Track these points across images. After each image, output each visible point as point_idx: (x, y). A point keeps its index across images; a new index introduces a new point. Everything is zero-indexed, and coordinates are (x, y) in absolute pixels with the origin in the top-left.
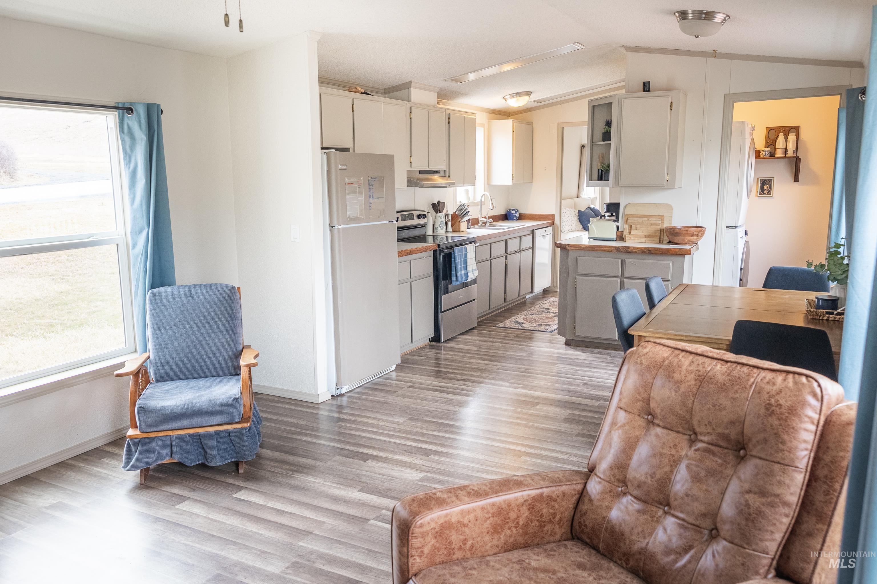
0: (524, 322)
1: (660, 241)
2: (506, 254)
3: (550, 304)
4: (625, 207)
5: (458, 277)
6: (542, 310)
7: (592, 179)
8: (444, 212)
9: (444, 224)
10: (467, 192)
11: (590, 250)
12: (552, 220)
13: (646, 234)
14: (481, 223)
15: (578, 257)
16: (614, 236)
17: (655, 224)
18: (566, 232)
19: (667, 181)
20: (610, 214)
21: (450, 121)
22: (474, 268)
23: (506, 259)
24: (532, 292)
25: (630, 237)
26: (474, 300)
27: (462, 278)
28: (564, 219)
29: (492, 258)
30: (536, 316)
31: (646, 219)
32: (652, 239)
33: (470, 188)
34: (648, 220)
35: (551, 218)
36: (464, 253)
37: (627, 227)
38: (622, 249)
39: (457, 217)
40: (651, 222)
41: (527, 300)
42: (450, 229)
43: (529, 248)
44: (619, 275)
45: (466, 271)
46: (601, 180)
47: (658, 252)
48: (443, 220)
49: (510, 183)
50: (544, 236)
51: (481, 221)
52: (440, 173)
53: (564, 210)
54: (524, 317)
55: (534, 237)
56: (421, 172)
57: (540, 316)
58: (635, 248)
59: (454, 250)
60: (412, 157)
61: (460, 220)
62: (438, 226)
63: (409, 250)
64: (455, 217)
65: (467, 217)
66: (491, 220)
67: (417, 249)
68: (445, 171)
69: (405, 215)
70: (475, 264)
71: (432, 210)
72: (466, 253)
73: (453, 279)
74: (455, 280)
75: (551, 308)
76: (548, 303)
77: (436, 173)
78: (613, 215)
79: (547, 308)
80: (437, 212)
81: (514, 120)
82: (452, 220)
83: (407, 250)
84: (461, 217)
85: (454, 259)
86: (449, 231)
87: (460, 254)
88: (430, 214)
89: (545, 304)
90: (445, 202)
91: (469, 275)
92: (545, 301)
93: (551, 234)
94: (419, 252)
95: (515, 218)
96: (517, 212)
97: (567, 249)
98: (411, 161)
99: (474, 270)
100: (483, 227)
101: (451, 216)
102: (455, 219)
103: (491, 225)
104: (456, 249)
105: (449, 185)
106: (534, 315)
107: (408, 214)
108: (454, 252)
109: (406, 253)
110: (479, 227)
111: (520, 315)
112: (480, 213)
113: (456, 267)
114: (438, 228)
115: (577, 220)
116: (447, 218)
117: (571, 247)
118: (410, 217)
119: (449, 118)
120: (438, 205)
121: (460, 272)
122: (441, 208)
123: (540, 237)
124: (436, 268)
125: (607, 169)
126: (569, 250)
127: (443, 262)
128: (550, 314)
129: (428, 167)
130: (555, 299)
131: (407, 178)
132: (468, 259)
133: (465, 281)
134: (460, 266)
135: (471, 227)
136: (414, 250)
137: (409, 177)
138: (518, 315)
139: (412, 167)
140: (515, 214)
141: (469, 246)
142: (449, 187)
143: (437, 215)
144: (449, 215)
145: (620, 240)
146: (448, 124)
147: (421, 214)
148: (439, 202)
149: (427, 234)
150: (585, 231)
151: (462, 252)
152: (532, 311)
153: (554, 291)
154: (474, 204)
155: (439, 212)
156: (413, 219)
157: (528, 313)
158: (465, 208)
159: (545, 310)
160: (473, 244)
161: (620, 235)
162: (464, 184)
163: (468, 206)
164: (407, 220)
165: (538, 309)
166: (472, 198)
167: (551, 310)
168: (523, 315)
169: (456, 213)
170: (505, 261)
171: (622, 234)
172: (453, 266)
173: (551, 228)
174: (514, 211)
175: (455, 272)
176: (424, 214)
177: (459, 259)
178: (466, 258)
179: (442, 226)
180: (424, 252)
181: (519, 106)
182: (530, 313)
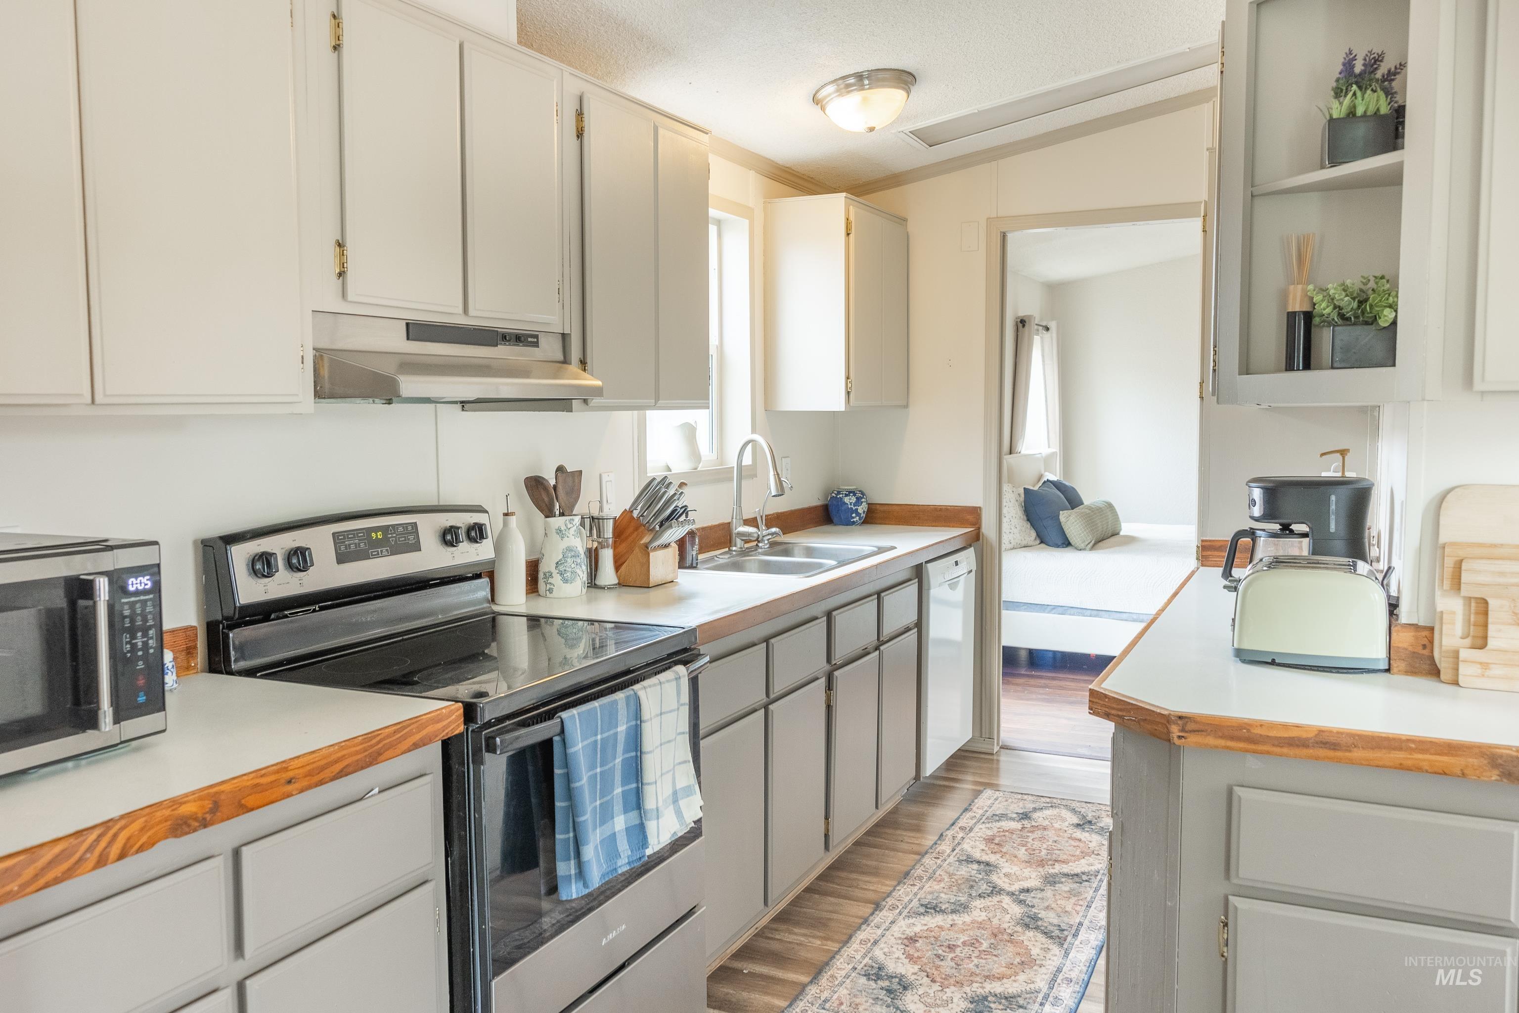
0: (907, 969)
2: (828, 668)
3: (984, 830)
5: (585, 863)
6: (964, 871)
7: (1254, 367)
8: (581, 508)
9: (583, 558)
10: (690, 432)
12: (972, 524)
14: (739, 543)
15: (1238, 790)
16: (1378, 652)
20: (1277, 528)
21: (586, 124)
22: (682, 783)
23: (829, 687)
24: (917, 778)
25: (1486, 665)
26: (692, 911)
27: (613, 853)
29: (772, 696)
30: (950, 918)
33: (700, 418)
35: (970, 518)
36: (622, 728)
37: (1454, 606)
39: (637, 529)
42: (608, 574)
43: (908, 630)
45: (634, 814)
46: (1307, 366)
48: (579, 543)
49: (838, 404)
50: (954, 582)
51: (740, 534)
52: (536, 344)
54: (904, 926)
55: (925, 587)
56: (416, 331)
57: (967, 918)
59: (562, 722)
60: (348, 245)
61: (651, 541)
62: (555, 572)
63: (201, 799)
64: (631, 529)
65: (677, 528)
66: (774, 530)
67: (290, 768)
68: (564, 337)
69: (364, 536)
70: (685, 762)
71: (522, 505)
72: (639, 722)
73: (565, 868)
74: (573, 872)
75: (998, 856)
76: (981, 826)
77: (514, 345)
78: (1292, 531)
79: (983, 863)
80: (549, 513)
81: (850, 196)
82: (615, 542)
83: (181, 804)
84: (654, 528)
85: (565, 771)
86: (607, 583)
87: (599, 737)
88: (513, 520)
89: (972, 834)
90: (581, 472)
91: (658, 827)
92: (969, 814)
93: (971, 571)
94: (305, 783)
95: (855, 520)
96: (862, 498)
97: (1176, 741)
98: (343, 265)
99: (679, 795)
100: (748, 556)
101: (611, 522)
102: (627, 538)
103: (776, 547)
104: (577, 716)
105: (584, 399)
106: (943, 911)
107: (385, 529)
108: (562, 731)
109: (164, 824)
110: (729, 560)
111: (884, 913)
112: (735, 507)
113: (573, 811)
114: (550, 580)
115: (1022, 517)
116: (595, 531)
117: (1198, 731)
118: (396, 541)
119: (580, 114)
120: (552, 482)
121: (603, 827)
122: (567, 494)
123: (940, 585)
124: (459, 835)
125: (1352, 308)
126: (1180, 746)
127: (507, 795)
128: (1002, 904)
129: (460, 310)
130: (996, 799)
131: (320, 354)
132: (648, 753)
133: (629, 863)
134: (598, 798)
135: (694, 565)
136: (257, 785)
137: (329, 352)
138: (880, 911)
139: (351, 296)
140: (854, 506)
141: (655, 685)
142: (583, 406)
143: (546, 523)
144: (603, 522)
145: (1412, 671)
146: (578, 137)
147: (458, 525)
148: (560, 469)
149: (495, 608)
150: (1043, 545)
151: (611, 720)
152: (930, 878)
153: (983, 756)
154: (720, 475)
155: (557, 513)
156: (416, 547)
157: (918, 897)
158: (671, 492)
159: (978, 871)
160: (677, 673)
161: (1410, 648)
162: (657, 399)
163: (686, 484)
164: (378, 556)
165: (951, 870)
166: (702, 454)
167: (1002, 875)
168: (900, 913)
169: (635, 514)
170: (826, 692)
171: (1425, 642)
172: (562, 807)
173: (971, 551)
174: (851, 494)
175: (571, 835)
176: (476, 524)
177: (593, 767)
178: (637, 746)
179: (570, 570)
180: (362, 768)
181: (872, 129)
182: (921, 894)
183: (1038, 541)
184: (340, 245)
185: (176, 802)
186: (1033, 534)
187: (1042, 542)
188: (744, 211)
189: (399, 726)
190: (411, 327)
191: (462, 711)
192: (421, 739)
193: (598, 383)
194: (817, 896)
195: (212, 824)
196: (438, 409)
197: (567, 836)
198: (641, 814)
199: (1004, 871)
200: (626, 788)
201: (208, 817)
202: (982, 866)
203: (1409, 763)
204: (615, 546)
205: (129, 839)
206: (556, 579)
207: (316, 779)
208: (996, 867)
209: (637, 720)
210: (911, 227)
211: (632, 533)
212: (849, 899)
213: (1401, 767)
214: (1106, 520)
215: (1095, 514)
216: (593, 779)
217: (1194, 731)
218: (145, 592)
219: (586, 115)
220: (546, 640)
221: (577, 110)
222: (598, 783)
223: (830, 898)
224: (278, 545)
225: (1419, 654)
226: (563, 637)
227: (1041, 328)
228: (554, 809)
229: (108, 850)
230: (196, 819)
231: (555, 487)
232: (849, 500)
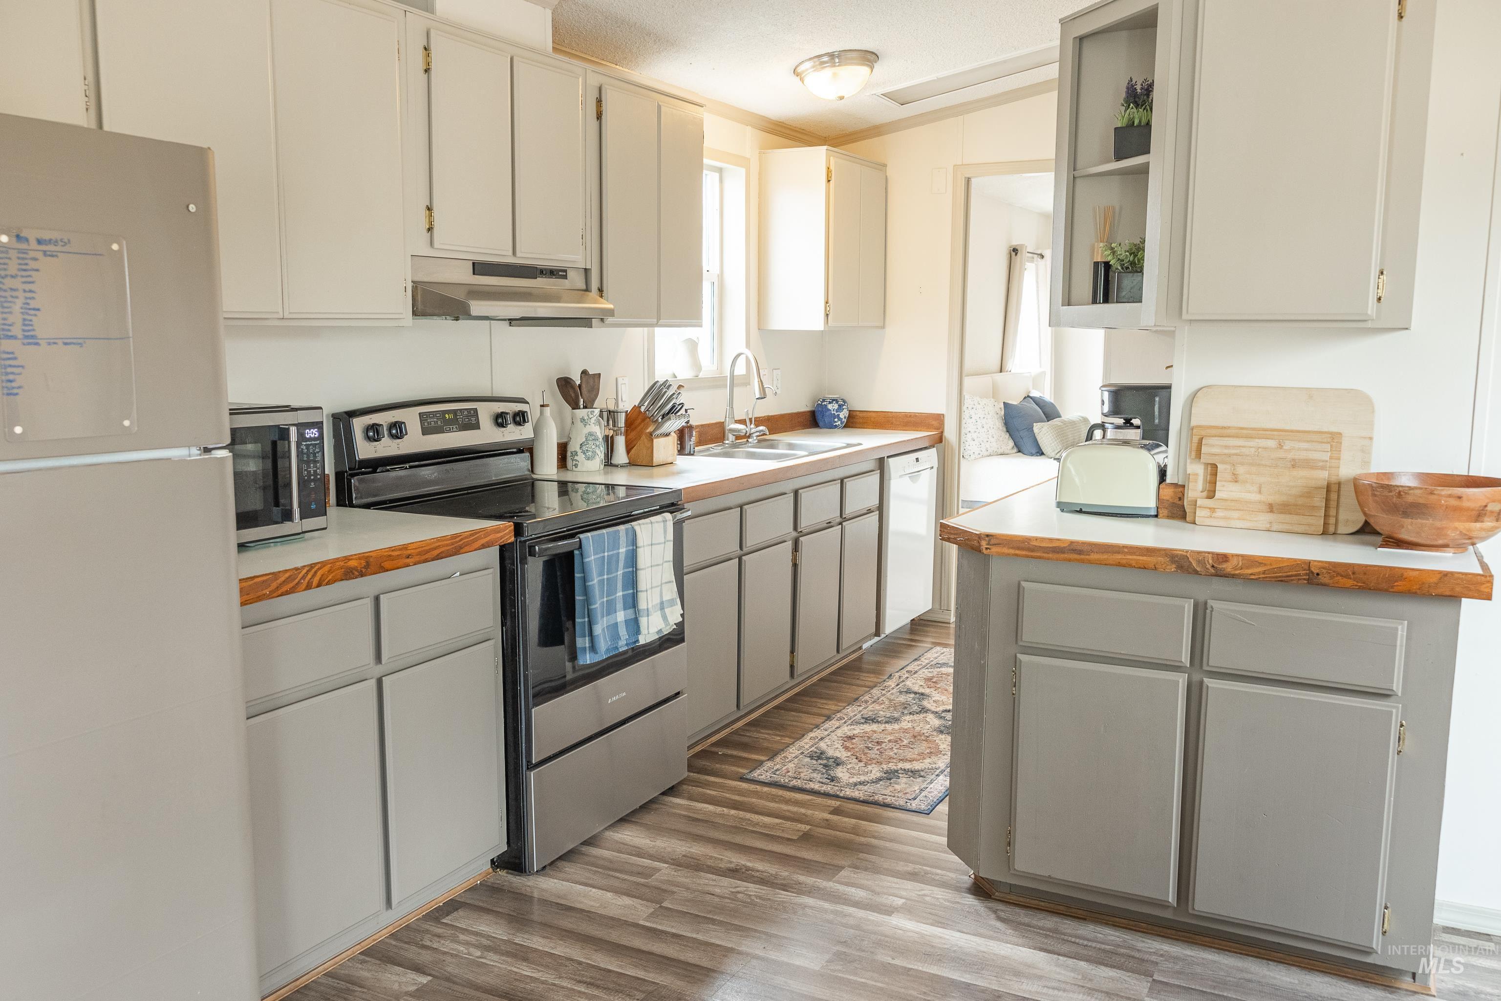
0: (842, 754)
1: (1326, 524)
2: (794, 534)
3: (926, 673)
4: (1193, 396)
5: (596, 640)
6: (902, 698)
7: (1073, 300)
8: (600, 403)
9: (601, 442)
10: (692, 346)
11: (1070, 560)
12: (937, 428)
13: (1271, 499)
14: (731, 438)
15: (1023, 584)
16: (1151, 503)
17: (1309, 464)
18: (973, 457)
19: (1379, 299)
20: (1121, 421)
21: (604, 108)
22: (666, 597)
23: (796, 549)
24: (877, 633)
25: (1212, 510)
26: (677, 694)
27: (616, 637)
28: (969, 425)
29: (745, 550)
30: (882, 727)
31: (1271, 443)
32: (1295, 518)
34: (1280, 446)
35: (935, 423)
36: (622, 550)
37: (1197, 470)
38: (1199, 562)
39: (643, 420)
40: (1290, 456)
41: (866, 658)
42: (621, 456)
43: (870, 511)
44: (1185, 659)
45: (630, 612)
46: (1106, 300)
47: (1350, 583)
48: (598, 430)
49: (818, 324)
50: (914, 476)
51: (731, 430)
52: (565, 277)
53: (968, 402)
54: (846, 730)
55: (886, 478)
56: (479, 268)
57: (896, 726)
58: (1251, 561)
59: (580, 540)
60: (434, 209)
61: (654, 430)
62: (579, 451)
63: (360, 559)
64: (639, 421)
65: (674, 421)
66: (761, 428)
67: (408, 548)
68: (587, 271)
69: (440, 416)
70: (670, 582)
71: (556, 399)
72: (635, 548)
73: (582, 642)
74: (587, 645)
75: (932, 690)
76: (924, 671)
77: (549, 278)
78: (1132, 424)
79: (919, 693)
80: (575, 406)
81: (830, 148)
82: (626, 431)
83: (349, 560)
84: (657, 420)
85: (583, 575)
86: (620, 462)
87: (606, 554)
88: (547, 410)
89: (915, 675)
90: (600, 374)
91: (648, 622)
92: (916, 663)
93: (932, 468)
94: (417, 559)
95: (837, 424)
96: (843, 405)
97: (984, 551)
98: (431, 223)
99: (665, 605)
100: (738, 448)
101: (623, 415)
102: (636, 428)
103: (762, 442)
104: (590, 538)
105: (602, 319)
106: (878, 722)
107: (455, 412)
108: (580, 547)
109: (340, 570)
110: (722, 451)
111: (833, 722)
112: (728, 408)
113: (588, 602)
114: (576, 458)
115: (1001, 428)
116: (611, 422)
117: (998, 544)
118: (462, 421)
119: (599, 101)
120: (578, 382)
121: (609, 617)
122: (589, 391)
123: (901, 476)
124: (511, 611)
125: (1129, 261)
126: (989, 555)
127: (543, 587)
128: (927, 719)
129: (510, 253)
130: (942, 653)
131: (416, 285)
132: (641, 569)
133: (627, 645)
134: (605, 596)
135: (692, 453)
136: (390, 556)
137: (422, 284)
138: (830, 721)
139: (436, 245)
140: (837, 412)
141: (647, 524)
142: (601, 324)
143: (573, 413)
144: (614, 415)
145: (1172, 516)
146: (598, 118)
147: (507, 411)
148: (584, 373)
149: (534, 476)
150: (1020, 454)
151: (616, 545)
152: (873, 702)
153: (941, 624)
154: (715, 383)
155: (582, 407)
156: (477, 426)
157: (862, 713)
158: (670, 393)
159: (914, 699)
160: (664, 517)
161: (1171, 500)
162: (659, 319)
163: (683, 387)
164: (449, 431)
165: (892, 697)
166: (702, 366)
167: (931, 701)
168: (845, 723)
169: (643, 409)
170: (793, 553)
171: (1180, 495)
172: (579, 600)
173: (933, 451)
174: (834, 402)
175: (586, 619)
176: (520, 411)
177: (601, 574)
178: (633, 564)
179: (591, 450)
180: (451, 556)
181: (842, 98)
182: (865, 712)
183: (1015, 450)
184: (429, 209)
185: (347, 559)
186: (1011, 443)
187: (1019, 451)
188: (741, 161)
189: (473, 532)
190: (476, 265)
191: (513, 527)
192: (487, 542)
193: (611, 306)
194: (783, 711)
195: (366, 576)
196: (492, 325)
197: (583, 620)
198: (635, 611)
199: (934, 699)
200: (625, 593)
201: (364, 570)
202: (918, 695)
203: (1124, 562)
204: (627, 434)
205: (322, 575)
206: (581, 457)
207: (424, 557)
208: (929, 696)
209: (633, 546)
210: (890, 172)
211: (640, 424)
212: (808, 713)
213: (1119, 565)
214: (1079, 432)
215: (1067, 426)
216: (601, 582)
217: (996, 544)
218: (315, 439)
219: (603, 103)
220: (572, 504)
221: (597, 98)
222: (605, 586)
223: (792, 713)
224: (383, 419)
225: (1176, 504)
226: (585, 502)
227: (1036, 256)
228: (574, 601)
229: (312, 580)
230: (357, 571)
231: (580, 386)
232: (832, 407)
